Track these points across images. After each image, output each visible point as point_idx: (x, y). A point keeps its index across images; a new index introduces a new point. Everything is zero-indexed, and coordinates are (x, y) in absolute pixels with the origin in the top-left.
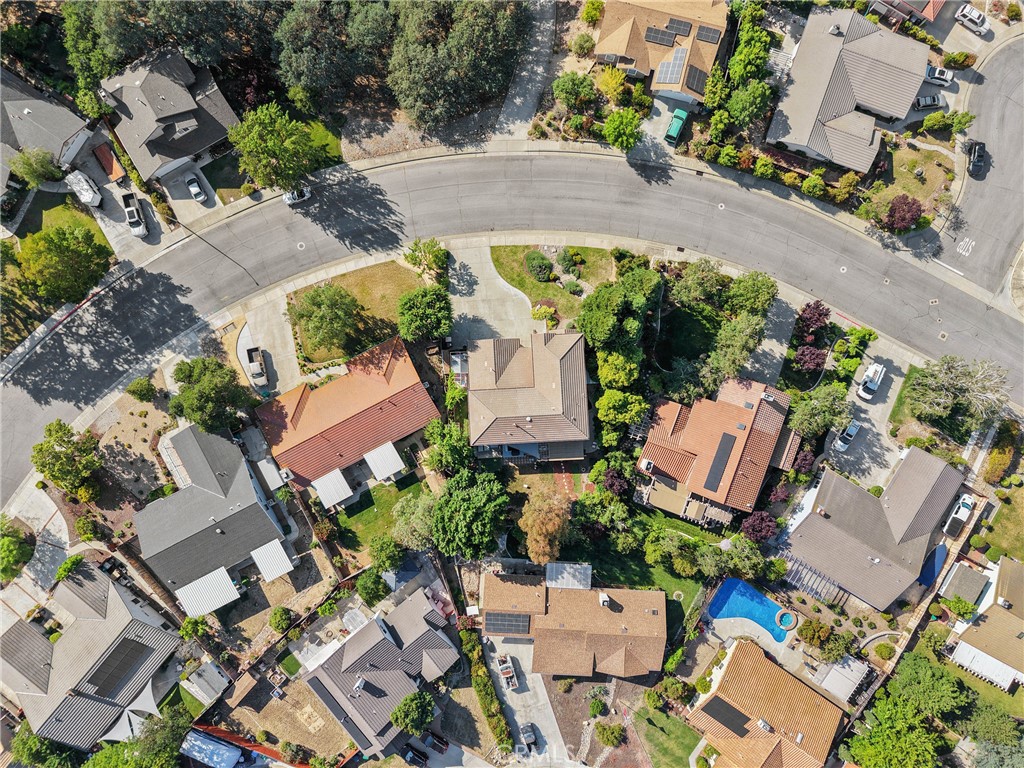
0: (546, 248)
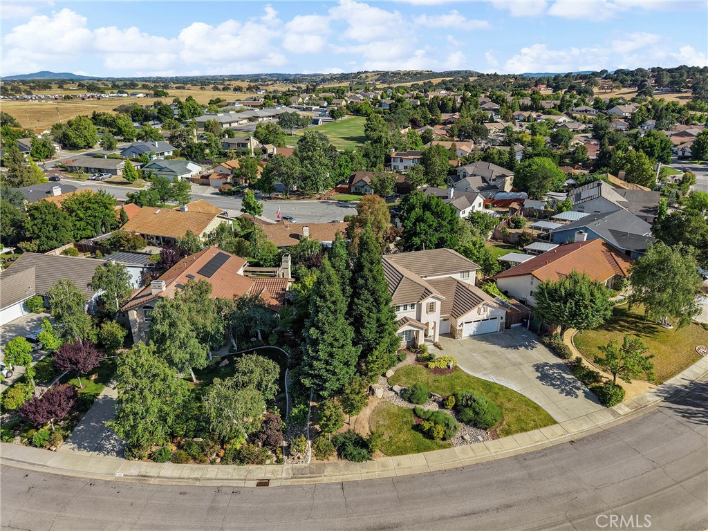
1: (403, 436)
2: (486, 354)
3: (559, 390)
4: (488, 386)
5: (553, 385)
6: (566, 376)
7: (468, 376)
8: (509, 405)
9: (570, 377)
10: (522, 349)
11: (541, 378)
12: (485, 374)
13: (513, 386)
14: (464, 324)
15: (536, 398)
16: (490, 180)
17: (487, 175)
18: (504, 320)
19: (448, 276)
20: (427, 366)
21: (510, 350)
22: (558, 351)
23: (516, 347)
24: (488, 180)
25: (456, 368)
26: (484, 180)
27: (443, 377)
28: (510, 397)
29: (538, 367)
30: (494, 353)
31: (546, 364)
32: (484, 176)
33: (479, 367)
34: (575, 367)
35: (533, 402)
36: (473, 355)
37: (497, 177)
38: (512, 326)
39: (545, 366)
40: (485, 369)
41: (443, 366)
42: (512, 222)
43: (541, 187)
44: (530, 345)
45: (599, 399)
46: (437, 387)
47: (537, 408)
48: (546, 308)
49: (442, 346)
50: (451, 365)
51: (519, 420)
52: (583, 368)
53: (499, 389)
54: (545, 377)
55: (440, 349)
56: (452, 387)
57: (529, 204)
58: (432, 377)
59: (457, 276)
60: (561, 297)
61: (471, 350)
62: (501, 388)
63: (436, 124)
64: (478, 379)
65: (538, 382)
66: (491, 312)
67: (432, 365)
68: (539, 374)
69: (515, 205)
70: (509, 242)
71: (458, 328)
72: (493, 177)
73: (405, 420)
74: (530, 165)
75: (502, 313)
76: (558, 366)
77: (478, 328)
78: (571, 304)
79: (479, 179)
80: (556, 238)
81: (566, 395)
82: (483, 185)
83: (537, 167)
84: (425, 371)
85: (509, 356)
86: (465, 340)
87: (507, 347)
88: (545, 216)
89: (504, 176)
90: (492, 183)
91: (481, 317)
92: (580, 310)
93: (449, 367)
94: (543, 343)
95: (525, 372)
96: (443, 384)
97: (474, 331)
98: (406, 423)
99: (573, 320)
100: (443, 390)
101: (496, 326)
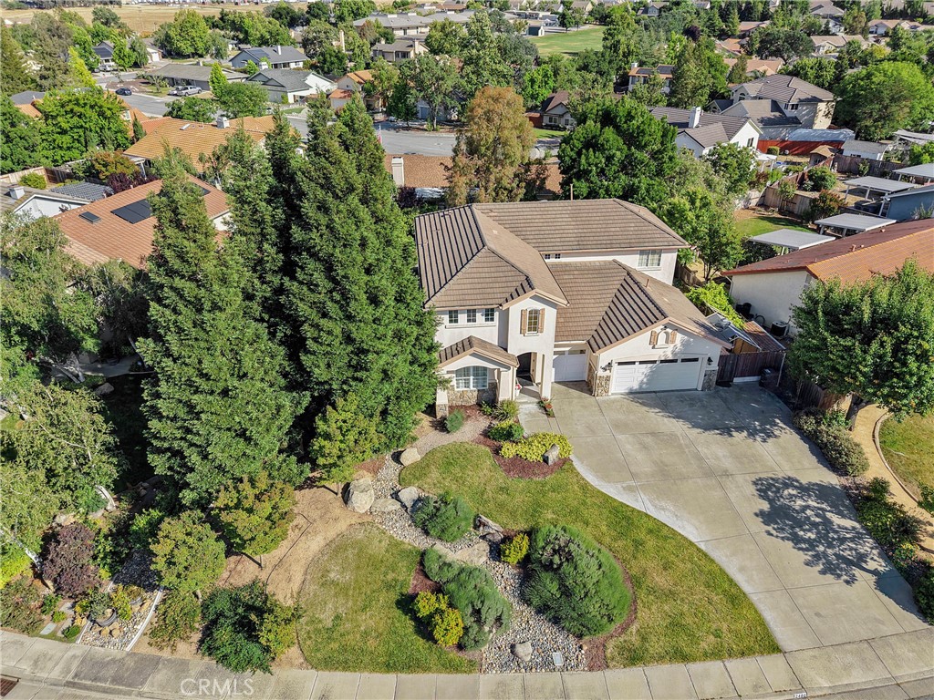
0: (558, 659)
1: (367, 621)
2: (649, 440)
3: (808, 556)
4: (624, 519)
5: (796, 540)
6: (837, 520)
7: (585, 487)
8: (661, 580)
9: (849, 523)
10: (739, 437)
11: (767, 518)
12: (630, 489)
13: (690, 530)
14: (615, 366)
15: (742, 569)
16: (786, 106)
17: (781, 98)
18: (715, 366)
19: (610, 258)
20: (497, 451)
21: (712, 436)
22: (830, 455)
23: (727, 431)
24: (782, 107)
25: (564, 462)
26: (775, 106)
27: (522, 484)
28: (672, 558)
29: (767, 488)
30: (671, 439)
31: (789, 482)
32: (777, 98)
33: (620, 469)
34: (867, 502)
35: (731, 580)
36: (619, 437)
37: (801, 101)
38: (737, 380)
39: (786, 486)
40: (634, 476)
41: (534, 455)
42: (810, 178)
43: (885, 117)
44: (763, 431)
45: (917, 601)
46: (501, 506)
47: (736, 598)
48: (817, 349)
49: (554, 408)
50: (553, 456)
51: (675, 625)
52: (890, 508)
53: (651, 531)
54: (778, 517)
55: (548, 415)
56: (536, 508)
57: (853, 148)
58: (500, 477)
59: (632, 261)
60: (859, 325)
61: (618, 426)
62: (658, 529)
63: (729, 37)
64: (607, 498)
65: (758, 526)
66: (685, 344)
67: (509, 450)
68: (765, 506)
69: (824, 151)
70: (791, 213)
71: (600, 373)
72: (794, 101)
73: (390, 576)
74: (869, 76)
75: (715, 350)
76: (823, 492)
77: (652, 377)
78: (883, 344)
79: (767, 104)
80: (894, 209)
81: (823, 572)
82: (771, 115)
83: (882, 78)
84: (489, 461)
85: (703, 451)
86: (614, 401)
87: (706, 428)
88: (883, 170)
89: (814, 101)
90: (789, 113)
91: (657, 355)
92: (904, 364)
93: (546, 460)
94: (799, 430)
95: (733, 497)
96: (518, 499)
97: (642, 382)
98: (389, 587)
99: (880, 386)
100: (513, 514)
101: (693, 378)
